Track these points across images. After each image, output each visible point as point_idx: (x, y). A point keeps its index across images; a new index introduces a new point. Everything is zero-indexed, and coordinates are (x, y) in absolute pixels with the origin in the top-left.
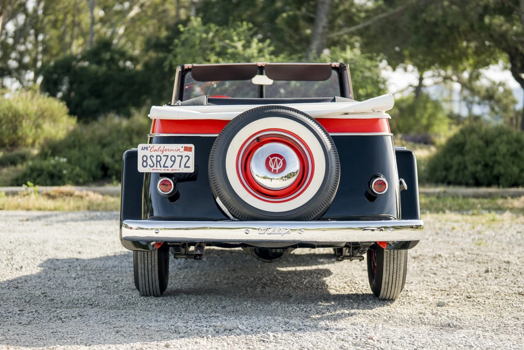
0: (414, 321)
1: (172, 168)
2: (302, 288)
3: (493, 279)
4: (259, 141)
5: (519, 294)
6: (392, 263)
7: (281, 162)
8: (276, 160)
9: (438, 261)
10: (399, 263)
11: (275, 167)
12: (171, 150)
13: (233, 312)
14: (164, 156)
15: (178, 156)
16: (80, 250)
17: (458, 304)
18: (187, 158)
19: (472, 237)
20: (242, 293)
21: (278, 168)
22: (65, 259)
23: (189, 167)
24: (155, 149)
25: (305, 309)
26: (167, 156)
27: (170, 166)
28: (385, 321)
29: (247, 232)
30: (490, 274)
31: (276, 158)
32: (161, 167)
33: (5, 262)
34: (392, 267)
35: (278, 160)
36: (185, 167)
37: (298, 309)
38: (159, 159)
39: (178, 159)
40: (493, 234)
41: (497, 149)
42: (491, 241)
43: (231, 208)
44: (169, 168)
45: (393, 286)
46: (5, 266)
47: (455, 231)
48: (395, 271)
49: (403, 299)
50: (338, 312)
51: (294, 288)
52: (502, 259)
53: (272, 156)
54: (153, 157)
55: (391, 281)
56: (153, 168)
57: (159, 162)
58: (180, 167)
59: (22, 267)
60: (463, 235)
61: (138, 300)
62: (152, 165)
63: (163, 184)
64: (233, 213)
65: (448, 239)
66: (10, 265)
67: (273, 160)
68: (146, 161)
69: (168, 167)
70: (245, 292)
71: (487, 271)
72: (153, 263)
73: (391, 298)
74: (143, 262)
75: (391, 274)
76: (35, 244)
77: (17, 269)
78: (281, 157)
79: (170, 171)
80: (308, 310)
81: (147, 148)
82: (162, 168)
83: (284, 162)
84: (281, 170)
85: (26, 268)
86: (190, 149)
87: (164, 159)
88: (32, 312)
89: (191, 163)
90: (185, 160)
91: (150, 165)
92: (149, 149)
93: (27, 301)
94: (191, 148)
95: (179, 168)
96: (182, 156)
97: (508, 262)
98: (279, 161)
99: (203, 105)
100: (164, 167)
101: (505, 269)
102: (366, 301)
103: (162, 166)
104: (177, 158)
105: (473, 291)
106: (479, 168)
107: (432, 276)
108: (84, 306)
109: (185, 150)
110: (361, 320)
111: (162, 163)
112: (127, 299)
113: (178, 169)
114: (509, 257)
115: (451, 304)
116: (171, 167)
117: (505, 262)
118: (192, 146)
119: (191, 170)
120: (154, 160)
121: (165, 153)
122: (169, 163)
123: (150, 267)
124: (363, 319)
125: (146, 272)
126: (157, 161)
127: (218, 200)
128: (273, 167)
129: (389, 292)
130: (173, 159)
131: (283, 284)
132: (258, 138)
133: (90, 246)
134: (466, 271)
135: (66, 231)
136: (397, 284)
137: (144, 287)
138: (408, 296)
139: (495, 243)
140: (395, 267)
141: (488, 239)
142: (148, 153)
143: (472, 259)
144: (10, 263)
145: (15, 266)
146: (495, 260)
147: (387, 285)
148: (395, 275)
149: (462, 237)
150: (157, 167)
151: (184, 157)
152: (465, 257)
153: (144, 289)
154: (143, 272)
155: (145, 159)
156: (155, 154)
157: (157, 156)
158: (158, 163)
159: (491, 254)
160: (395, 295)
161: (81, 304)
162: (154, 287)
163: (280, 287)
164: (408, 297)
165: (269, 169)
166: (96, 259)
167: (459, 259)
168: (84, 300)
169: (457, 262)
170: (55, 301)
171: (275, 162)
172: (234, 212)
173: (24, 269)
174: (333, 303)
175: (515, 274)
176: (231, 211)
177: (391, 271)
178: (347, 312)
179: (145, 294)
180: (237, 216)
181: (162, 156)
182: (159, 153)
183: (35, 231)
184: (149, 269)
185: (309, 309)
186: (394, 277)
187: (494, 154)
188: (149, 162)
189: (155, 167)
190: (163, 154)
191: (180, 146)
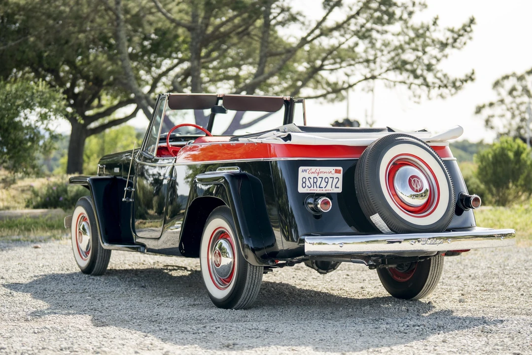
1: (326, 189)
7: (420, 183)
11: (417, 187)
12: (325, 172)
15: (330, 178)
18: (337, 179)
21: (419, 187)
23: (338, 188)
24: (312, 171)
26: (322, 178)
27: (324, 187)
29: (412, 243)
31: (416, 179)
36: (336, 187)
38: (315, 179)
39: (330, 180)
44: (323, 189)
53: (412, 177)
54: (311, 178)
56: (310, 189)
57: (316, 183)
62: (310, 186)
67: (414, 181)
68: (305, 183)
69: (322, 188)
74: (251, 277)
78: (419, 178)
79: (324, 191)
81: (306, 171)
82: (318, 189)
83: (422, 182)
84: (421, 190)
87: (319, 180)
89: (340, 184)
90: (335, 181)
91: (308, 186)
92: (308, 171)
94: (340, 171)
95: (330, 189)
96: (333, 178)
98: (418, 182)
100: (319, 187)
103: (318, 187)
109: (335, 172)
111: (318, 184)
118: (341, 168)
119: (340, 190)
120: (312, 181)
121: (321, 175)
122: (323, 184)
123: (256, 281)
126: (314, 183)
127: (376, 216)
128: (415, 187)
130: (327, 180)
142: (306, 175)
150: (314, 187)
151: (335, 178)
155: (304, 180)
156: (312, 176)
157: (314, 178)
165: (413, 188)
171: (416, 183)
181: (318, 178)
182: (316, 175)
188: (308, 183)
189: (312, 188)
190: (319, 176)
191: (332, 169)
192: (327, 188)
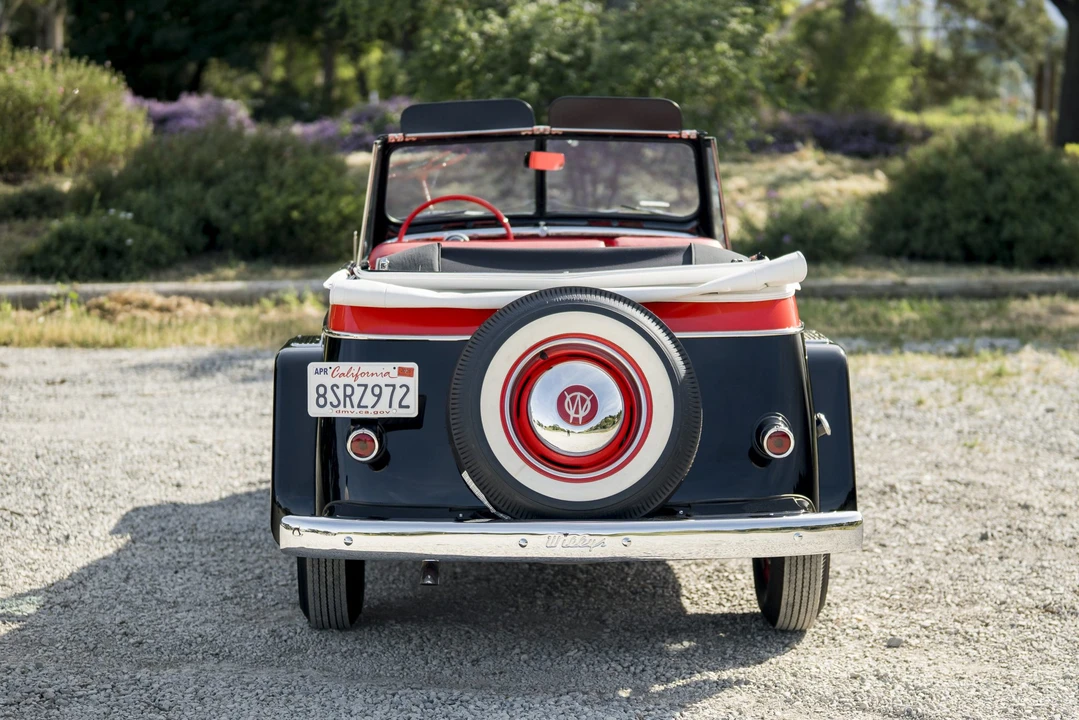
0: (842, 702)
1: (375, 409)
2: (625, 594)
3: (997, 559)
4: (544, 360)
5: (1047, 609)
6: (800, 568)
7: (588, 403)
8: (578, 398)
9: (889, 503)
10: (813, 568)
11: (577, 412)
12: (373, 374)
13: (494, 674)
14: (359, 385)
15: (386, 385)
16: (178, 475)
17: (927, 641)
18: (405, 389)
19: (957, 426)
20: (507, 614)
21: (582, 414)
22: (151, 507)
23: (408, 407)
24: (341, 372)
25: (632, 669)
26: (366, 386)
27: (370, 405)
28: (787, 701)
29: (523, 544)
30: (990, 543)
31: (579, 394)
32: (353, 407)
33: (34, 521)
34: (800, 576)
35: (581, 397)
36: (401, 406)
37: (619, 668)
38: (349, 391)
39: (387, 392)
40: (999, 417)
41: (1009, 186)
42: (994, 436)
43: (490, 493)
44: (369, 410)
45: (803, 610)
46: (34, 534)
47: (922, 407)
48: (806, 583)
49: (821, 628)
50: (697, 677)
51: (610, 596)
52: (1014, 498)
53: (571, 390)
54: (338, 387)
55: (798, 600)
56: (337, 409)
57: (350, 397)
58: (390, 407)
59: (67, 537)
60: (940, 420)
61: (307, 641)
62: (335, 403)
63: (357, 439)
64: (496, 503)
65: (908, 434)
66: (44, 531)
67: (573, 399)
68: (324, 396)
69: (367, 407)
70: (513, 609)
71: (984, 537)
72: (336, 573)
73: (799, 627)
74: (316, 571)
75: (799, 588)
76: (86, 460)
77: (58, 541)
78: (588, 392)
79: (371, 414)
80: (637, 671)
81: (326, 371)
82: (356, 409)
83: (594, 402)
84: (587, 419)
85: (76, 537)
86: (409, 373)
87: (359, 391)
88: (106, 689)
89: (413, 400)
90: (399, 393)
91: (331, 403)
92: (330, 372)
93: (91, 646)
94: (411, 370)
95: (388, 409)
96: (394, 386)
97: (1026, 507)
98: (583, 401)
99: (431, 270)
100: (359, 406)
101: (1020, 530)
102: (749, 636)
103: (355, 404)
104: (384, 389)
105: (957, 600)
106: (973, 225)
107: (878, 550)
108: (204, 658)
109: (399, 374)
110: (741, 699)
111: (356, 399)
112: (284, 638)
113: (384, 410)
114: (1028, 492)
115: (914, 641)
116: (373, 407)
117: (1019, 505)
118: (414, 365)
119: (412, 412)
120: (340, 393)
121: (361, 380)
122: (369, 400)
123: (330, 579)
124: (745, 697)
125: (323, 589)
126: (345, 396)
127: (465, 475)
128: (572, 413)
129: (794, 620)
130: (377, 391)
131: (587, 582)
132: (542, 354)
133: (197, 463)
134: (944, 534)
135: (145, 413)
136: (810, 607)
137: (318, 614)
138: (831, 620)
139: (1002, 442)
140: (807, 575)
141: (987, 430)
142: (328, 381)
143: (957, 496)
144: (44, 527)
145: (53, 534)
146: (1000, 500)
147: (790, 609)
148: (805, 590)
149: (937, 424)
150: (345, 406)
151: (397, 387)
152: (941, 491)
153: (319, 619)
154: (317, 590)
155: (321, 391)
156: (341, 382)
157: (345, 386)
158: (348, 399)
159: (992, 480)
160: (806, 624)
161: (196, 653)
162: (338, 614)
163: (581, 592)
164: (830, 624)
165: (565, 416)
166: (212, 505)
167: (931, 497)
168: (203, 644)
169: (926, 506)
170: (145, 647)
171: (576, 404)
172: (498, 501)
173: (72, 541)
174: (686, 644)
175: (1038, 543)
176: (491, 499)
177: (799, 583)
178: (713, 676)
179: (320, 626)
180: (503, 509)
181: (355, 385)
182: (350, 380)
183: (82, 417)
184: (330, 583)
185: (641, 668)
186: (805, 594)
187: (1004, 198)
188: (330, 397)
189: (341, 408)
190: (358, 382)
191: (390, 367)
192: (378, 408)
